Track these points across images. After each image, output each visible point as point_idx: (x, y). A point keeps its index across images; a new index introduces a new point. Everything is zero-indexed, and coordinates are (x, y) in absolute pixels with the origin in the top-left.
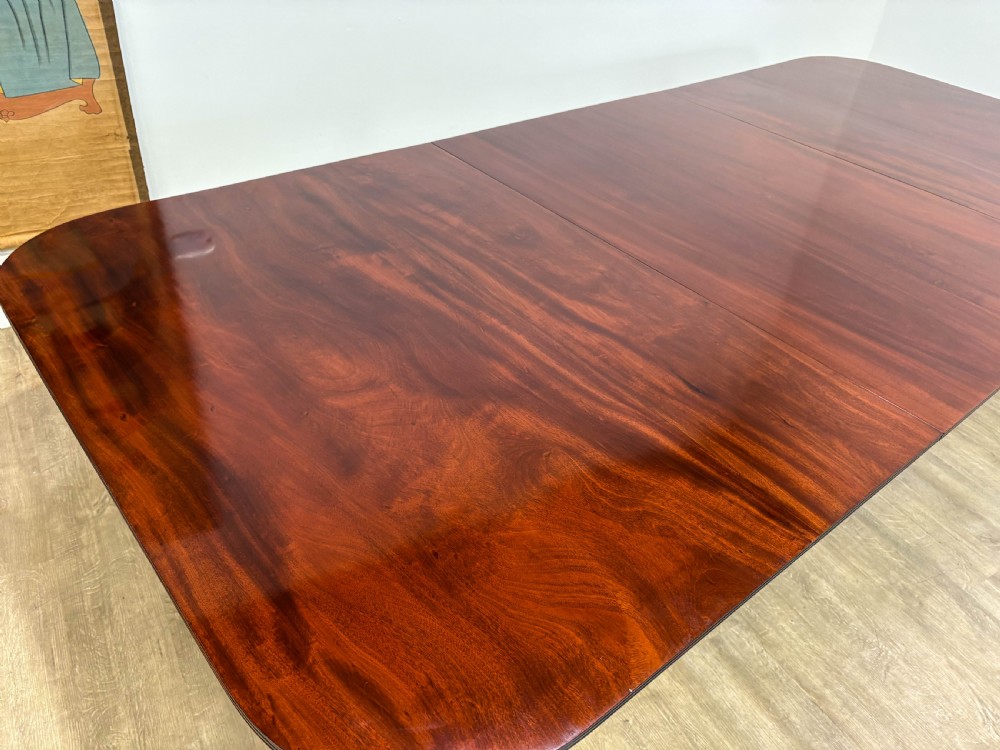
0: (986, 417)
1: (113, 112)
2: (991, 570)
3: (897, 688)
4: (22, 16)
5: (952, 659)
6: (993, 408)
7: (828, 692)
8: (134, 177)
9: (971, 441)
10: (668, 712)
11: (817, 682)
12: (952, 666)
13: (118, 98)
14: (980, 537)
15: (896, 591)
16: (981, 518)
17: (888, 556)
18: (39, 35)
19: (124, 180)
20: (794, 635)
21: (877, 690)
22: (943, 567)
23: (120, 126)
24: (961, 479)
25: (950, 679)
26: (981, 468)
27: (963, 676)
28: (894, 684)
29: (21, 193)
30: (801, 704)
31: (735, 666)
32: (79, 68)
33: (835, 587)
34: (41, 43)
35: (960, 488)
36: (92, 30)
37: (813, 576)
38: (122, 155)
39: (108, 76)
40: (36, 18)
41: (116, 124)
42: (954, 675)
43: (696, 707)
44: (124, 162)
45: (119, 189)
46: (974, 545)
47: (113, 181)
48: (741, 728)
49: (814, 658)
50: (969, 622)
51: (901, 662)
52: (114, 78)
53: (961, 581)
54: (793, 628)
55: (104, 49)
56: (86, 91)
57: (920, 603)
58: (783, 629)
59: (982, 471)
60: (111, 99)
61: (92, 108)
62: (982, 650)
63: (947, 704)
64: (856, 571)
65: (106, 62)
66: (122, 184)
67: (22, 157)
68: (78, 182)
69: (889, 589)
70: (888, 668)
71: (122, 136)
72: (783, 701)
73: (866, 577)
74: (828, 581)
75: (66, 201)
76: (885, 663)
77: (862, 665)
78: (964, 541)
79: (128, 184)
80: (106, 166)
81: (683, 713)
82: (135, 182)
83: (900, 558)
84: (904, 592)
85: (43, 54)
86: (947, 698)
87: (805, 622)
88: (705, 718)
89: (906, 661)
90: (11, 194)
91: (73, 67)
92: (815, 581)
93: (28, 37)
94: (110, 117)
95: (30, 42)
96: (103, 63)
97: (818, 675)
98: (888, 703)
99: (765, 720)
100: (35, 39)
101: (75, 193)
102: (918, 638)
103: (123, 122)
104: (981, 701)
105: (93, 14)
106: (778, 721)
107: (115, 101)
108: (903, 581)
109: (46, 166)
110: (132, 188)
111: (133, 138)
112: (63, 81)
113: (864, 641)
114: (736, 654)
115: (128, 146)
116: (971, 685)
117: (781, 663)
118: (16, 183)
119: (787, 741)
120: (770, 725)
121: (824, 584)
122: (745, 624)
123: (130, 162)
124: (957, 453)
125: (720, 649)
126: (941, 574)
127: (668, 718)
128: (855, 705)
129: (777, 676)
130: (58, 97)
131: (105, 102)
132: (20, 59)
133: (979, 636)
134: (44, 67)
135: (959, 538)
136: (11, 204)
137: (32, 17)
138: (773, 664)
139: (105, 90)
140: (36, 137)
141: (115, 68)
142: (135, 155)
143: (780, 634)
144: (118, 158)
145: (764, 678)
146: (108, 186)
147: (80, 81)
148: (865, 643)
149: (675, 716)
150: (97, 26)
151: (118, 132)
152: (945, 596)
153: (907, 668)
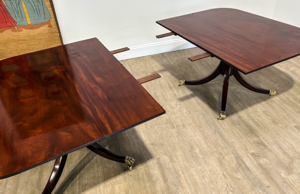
0: (278, 109)
1: (55, 27)
2: (253, 151)
3: (203, 177)
4: (34, 8)
5: (225, 173)
6: (282, 106)
7: (182, 175)
8: (60, 41)
9: (268, 115)
10: (136, 173)
11: (181, 172)
12: (223, 174)
13: (56, 24)
14: (254, 142)
15: (218, 153)
16: (258, 137)
17: (221, 143)
18: (38, 11)
19: (58, 42)
20: (181, 160)
21: (197, 177)
22: (237, 148)
23: (57, 30)
24: (258, 125)
25: (221, 177)
26: (267, 123)
27: (225, 177)
28: (203, 176)
29: (36, 45)
30: (173, 177)
31: (160, 165)
32: (47, 18)
33: (200, 150)
34: (39, 13)
35: (256, 128)
36: (50, 10)
37: (195, 146)
38: (57, 36)
39: (53, 19)
40: (37, 8)
41: (56, 29)
42: (223, 177)
43: (144, 173)
44: (58, 38)
45: (57, 44)
46: (251, 144)
47: (56, 42)
48: (153, 180)
49: (183, 166)
50: (236, 164)
51: (208, 171)
52: (54, 20)
53: (240, 153)
54: (182, 159)
55: (52, 14)
56: (48, 22)
57: (223, 157)
58: (179, 158)
59: (267, 124)
60: (54, 24)
61: (50, 26)
62: (236, 172)
63: (216, 184)
64: (209, 146)
65: (53, 16)
66: (58, 43)
67: (36, 37)
68: (48, 43)
69: (216, 152)
70: (203, 172)
71: (57, 32)
72: (168, 175)
73: (211, 148)
74: (199, 148)
75: (46, 47)
76: (203, 171)
77: (196, 170)
78: (248, 143)
79: (59, 43)
80: (54, 39)
81: (140, 174)
82: (60, 42)
83: (224, 145)
84: (220, 154)
85: (39, 15)
86: (217, 183)
87: (186, 157)
88: (145, 176)
89: (210, 171)
90: (34, 45)
91: (45, 17)
92: (195, 148)
93: (36, 12)
94: (54, 28)
95: (36, 13)
96: (52, 16)
97: (182, 171)
98: (198, 180)
99: (161, 179)
100: (37, 12)
101: (48, 45)
102: (217, 166)
103: (57, 29)
104: (227, 185)
105: (49, 6)
106: (164, 179)
107: (55, 25)
108: (221, 151)
109: (41, 39)
110: (60, 44)
111: (60, 32)
112: (44, 21)
113: (200, 164)
114: (162, 162)
115: (59, 34)
116: (227, 180)
117: (173, 166)
118: (35, 43)
119: (164, 185)
120: (161, 180)
121: (197, 148)
122: (169, 156)
123: (59, 38)
124: (261, 118)
125: (158, 161)
126: (235, 150)
127: (136, 174)
128: (188, 179)
129: (170, 169)
130: (43, 24)
131: (53, 25)
132: (34, 17)
133: (237, 168)
134: (40, 18)
135: (247, 141)
136: (34, 47)
137: (36, 7)
138: (171, 166)
139: (53, 22)
140: (39, 33)
141: (54, 17)
142: (60, 36)
143: (177, 159)
144: (57, 37)
145: (166, 169)
146: (55, 43)
147: (47, 21)
148: (200, 165)
149: (138, 174)
150: (50, 9)
151: (56, 31)
152: (233, 156)
153: (209, 173)
